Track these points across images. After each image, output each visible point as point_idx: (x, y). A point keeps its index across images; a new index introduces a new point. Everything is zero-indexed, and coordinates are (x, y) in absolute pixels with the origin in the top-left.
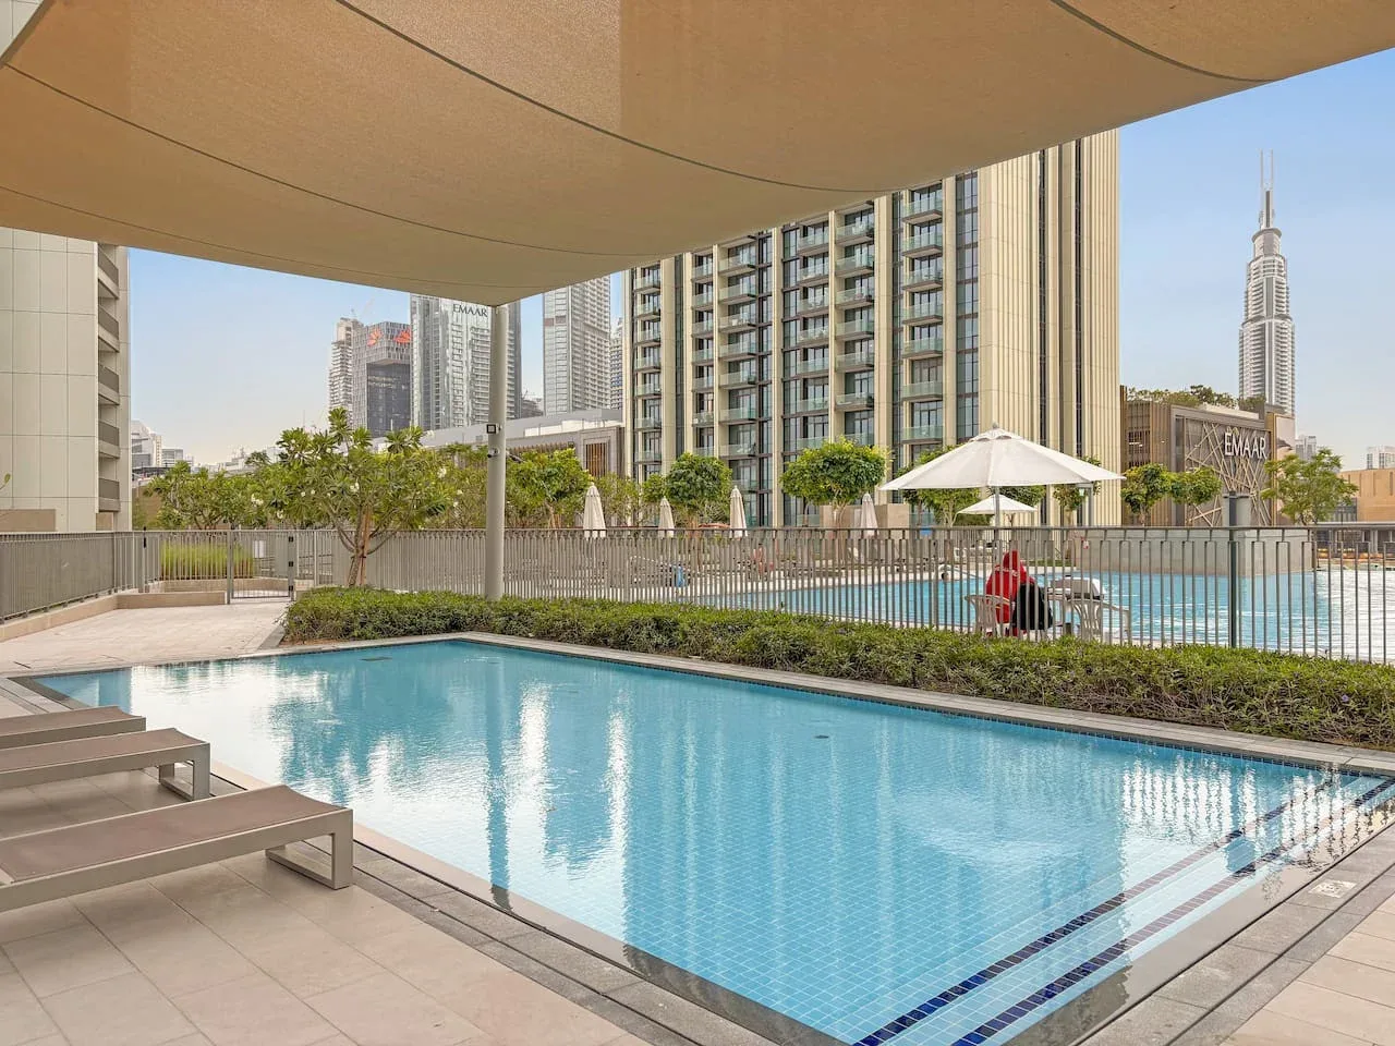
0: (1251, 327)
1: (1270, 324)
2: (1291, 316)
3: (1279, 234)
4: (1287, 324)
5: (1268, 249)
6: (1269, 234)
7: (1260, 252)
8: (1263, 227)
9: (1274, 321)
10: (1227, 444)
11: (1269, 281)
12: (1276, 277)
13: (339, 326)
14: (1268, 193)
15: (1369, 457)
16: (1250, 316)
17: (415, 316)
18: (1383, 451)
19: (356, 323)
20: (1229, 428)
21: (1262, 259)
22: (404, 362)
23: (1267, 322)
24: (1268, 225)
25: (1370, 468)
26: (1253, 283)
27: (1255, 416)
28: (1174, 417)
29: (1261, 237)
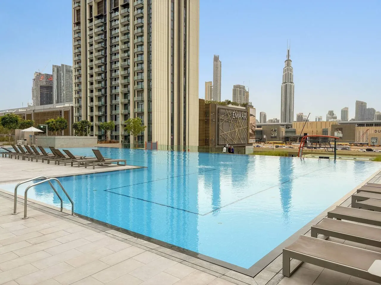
0: (284, 84)
1: (288, 84)
2: (294, 82)
3: (291, 61)
4: (292, 84)
5: (288, 65)
6: (288, 62)
7: (286, 66)
8: (287, 59)
9: (289, 83)
10: (233, 115)
11: (288, 73)
12: (290, 72)
13: (35, 74)
14: (289, 50)
15: (316, 119)
16: (284, 82)
17: (54, 72)
18: (319, 117)
19: (40, 74)
20: (234, 111)
21: (287, 67)
22: (51, 85)
23: (287, 83)
24: (288, 59)
25: (316, 121)
26: (285, 73)
27: (245, 108)
28: (217, 108)
29: (287, 62)
